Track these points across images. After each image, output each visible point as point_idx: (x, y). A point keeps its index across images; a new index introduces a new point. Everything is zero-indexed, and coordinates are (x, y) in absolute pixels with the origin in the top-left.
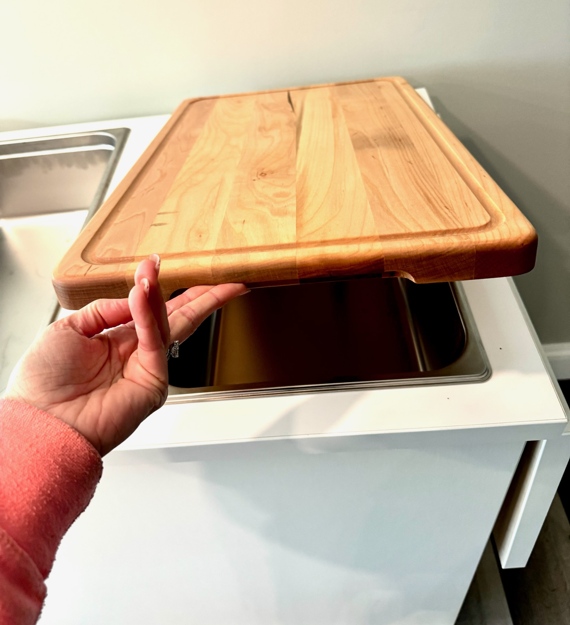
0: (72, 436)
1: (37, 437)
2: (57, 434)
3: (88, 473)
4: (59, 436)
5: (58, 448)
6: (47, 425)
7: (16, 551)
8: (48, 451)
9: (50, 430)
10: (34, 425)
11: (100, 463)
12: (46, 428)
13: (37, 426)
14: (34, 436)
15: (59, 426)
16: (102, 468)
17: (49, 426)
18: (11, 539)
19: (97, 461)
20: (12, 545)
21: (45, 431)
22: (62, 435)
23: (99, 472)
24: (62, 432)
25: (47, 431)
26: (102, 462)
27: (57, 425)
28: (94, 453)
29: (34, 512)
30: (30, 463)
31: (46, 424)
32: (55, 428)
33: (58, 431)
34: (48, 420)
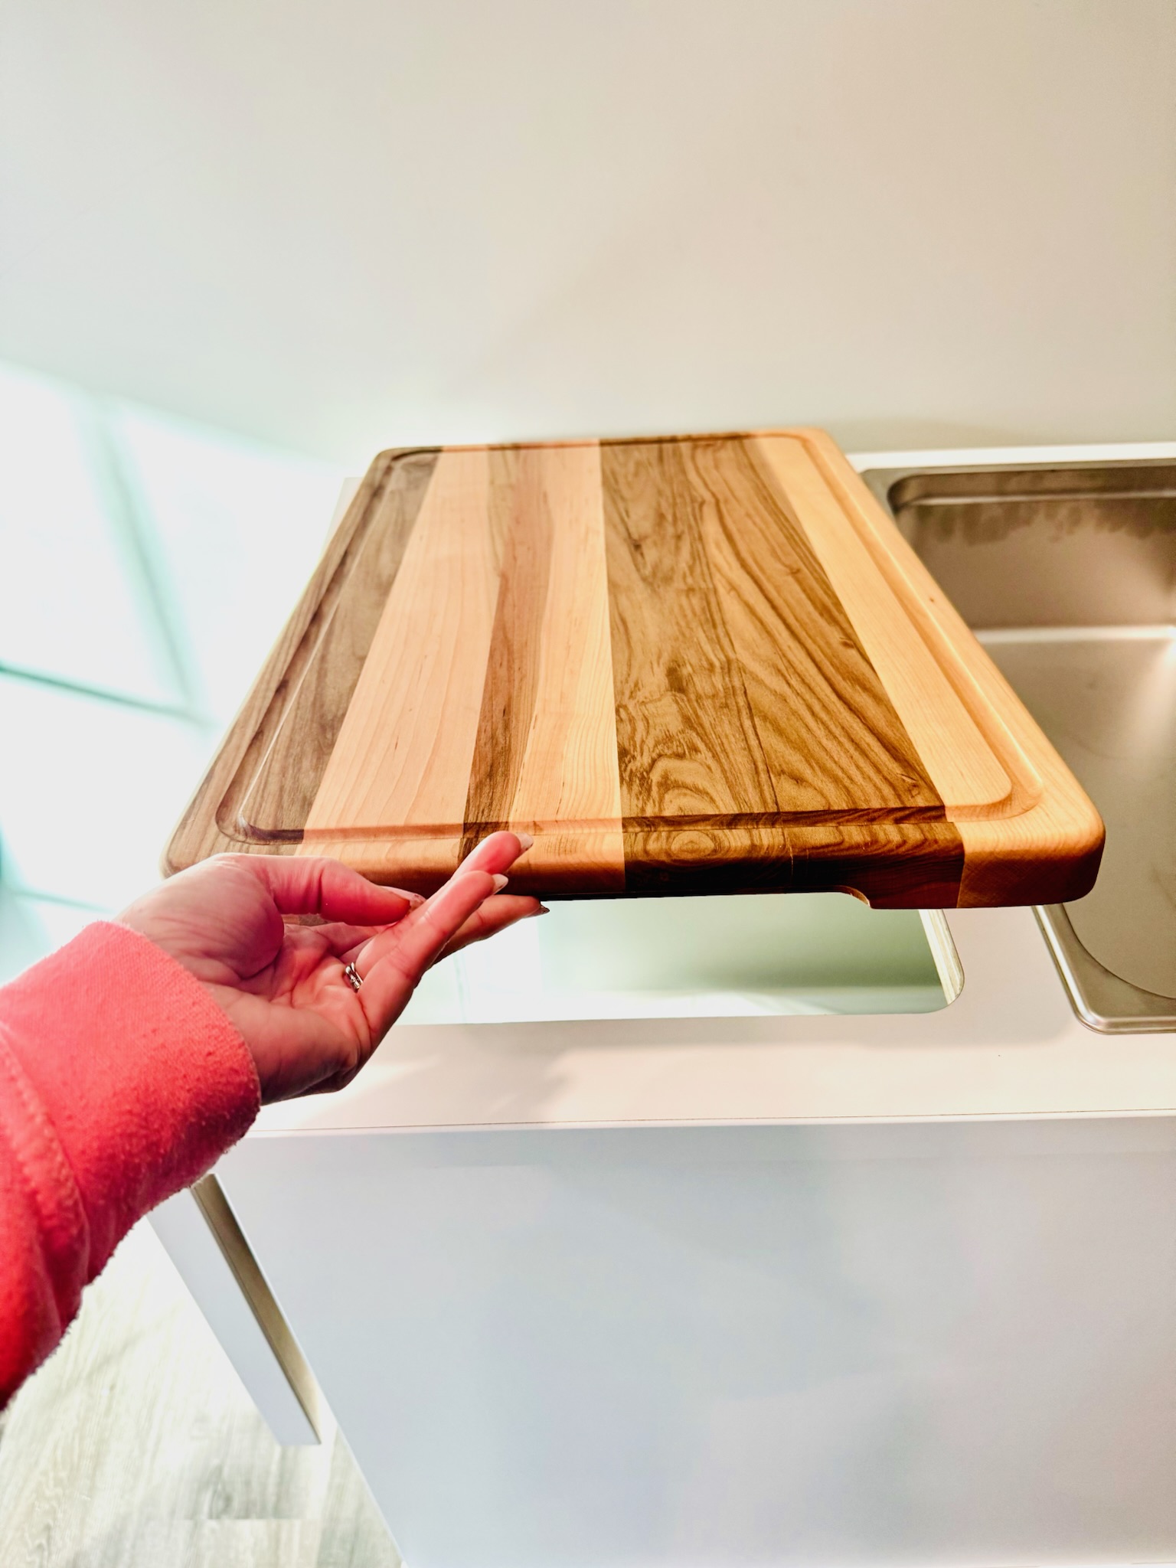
0: (232, 1040)
1: (168, 1019)
2: (206, 1027)
3: (228, 1117)
4: (210, 1031)
5: (201, 1054)
6: (194, 1004)
7: (77, 1215)
8: (181, 1052)
9: (197, 1015)
10: (171, 995)
11: (256, 1109)
12: (190, 1008)
13: (174, 998)
14: (164, 1016)
15: (215, 1014)
16: (253, 1120)
17: (197, 1006)
18: (77, 1194)
19: (253, 1103)
20: (76, 1203)
21: (188, 1014)
22: (215, 1032)
23: (245, 1125)
24: (216, 1026)
25: (190, 1014)
26: (258, 1110)
27: (212, 1010)
28: (255, 1087)
29: (124, 1154)
30: (146, 1060)
31: (191, 1000)
32: (207, 1014)
33: (211, 1022)
34: (198, 995)
